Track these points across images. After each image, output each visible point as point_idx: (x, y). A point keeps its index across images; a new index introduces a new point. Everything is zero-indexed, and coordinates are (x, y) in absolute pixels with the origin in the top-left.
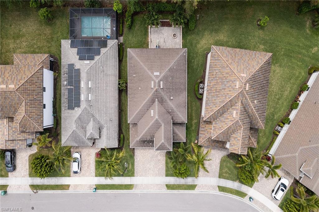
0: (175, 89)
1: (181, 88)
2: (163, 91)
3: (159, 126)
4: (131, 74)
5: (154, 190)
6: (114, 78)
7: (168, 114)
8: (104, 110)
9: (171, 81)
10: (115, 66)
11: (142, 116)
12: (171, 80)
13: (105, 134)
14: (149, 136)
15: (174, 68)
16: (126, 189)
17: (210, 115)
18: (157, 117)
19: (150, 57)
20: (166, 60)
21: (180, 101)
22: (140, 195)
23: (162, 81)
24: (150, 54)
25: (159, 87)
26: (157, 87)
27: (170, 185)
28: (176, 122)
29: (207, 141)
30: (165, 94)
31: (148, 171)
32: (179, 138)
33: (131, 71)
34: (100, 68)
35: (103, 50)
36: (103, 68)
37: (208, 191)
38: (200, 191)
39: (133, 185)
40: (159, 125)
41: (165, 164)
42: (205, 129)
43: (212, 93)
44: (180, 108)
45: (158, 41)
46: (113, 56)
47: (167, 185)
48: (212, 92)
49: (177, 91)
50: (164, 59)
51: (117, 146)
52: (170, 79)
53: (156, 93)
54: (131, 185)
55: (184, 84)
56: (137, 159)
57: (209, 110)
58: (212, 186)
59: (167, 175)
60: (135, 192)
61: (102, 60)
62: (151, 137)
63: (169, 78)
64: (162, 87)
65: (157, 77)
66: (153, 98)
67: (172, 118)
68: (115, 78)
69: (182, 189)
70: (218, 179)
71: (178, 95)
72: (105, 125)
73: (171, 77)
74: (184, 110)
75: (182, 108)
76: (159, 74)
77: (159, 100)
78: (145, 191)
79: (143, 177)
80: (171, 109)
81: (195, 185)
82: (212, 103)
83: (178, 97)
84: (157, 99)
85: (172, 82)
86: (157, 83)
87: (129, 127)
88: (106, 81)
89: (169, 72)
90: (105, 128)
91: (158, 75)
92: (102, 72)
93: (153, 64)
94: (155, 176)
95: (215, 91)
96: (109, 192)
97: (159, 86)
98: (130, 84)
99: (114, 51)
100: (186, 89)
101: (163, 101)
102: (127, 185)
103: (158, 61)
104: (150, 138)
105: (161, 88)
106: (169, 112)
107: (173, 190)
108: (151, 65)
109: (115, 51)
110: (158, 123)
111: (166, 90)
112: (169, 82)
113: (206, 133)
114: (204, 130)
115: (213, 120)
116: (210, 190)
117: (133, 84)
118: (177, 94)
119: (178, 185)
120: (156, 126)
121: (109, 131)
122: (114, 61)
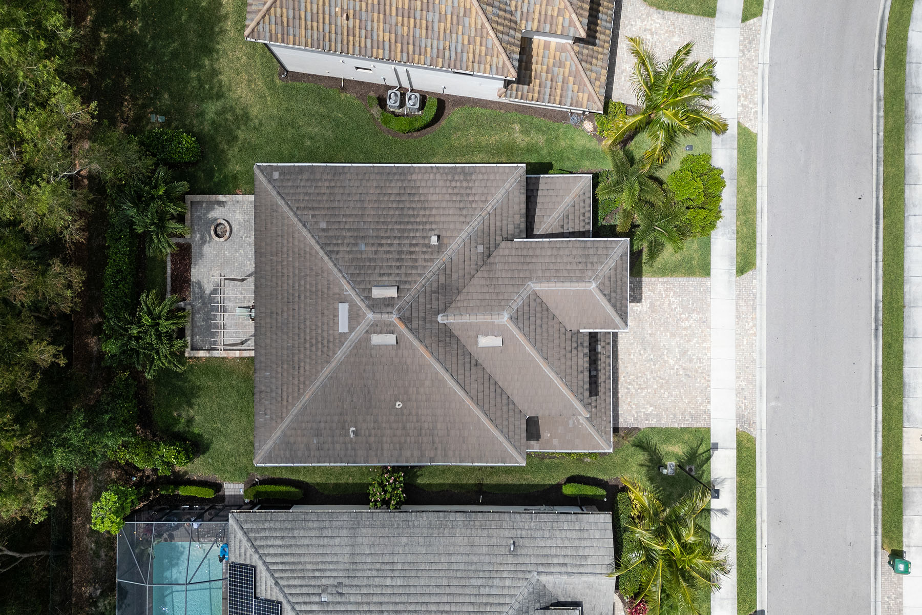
0: (400, 223)
1: (399, 194)
2: (407, 286)
3: (539, 309)
4: (346, 449)
5: (755, 334)
6: (364, 531)
7: (492, 259)
8: (479, 582)
9: (373, 244)
10: (322, 525)
11: (499, 391)
12: (366, 244)
13: (565, 577)
14: (574, 359)
15: (323, 230)
16: (754, 467)
17: (497, 43)
18: (504, 319)
19: (285, 352)
20: (297, 272)
21: (447, 197)
22: (773, 404)
23: (370, 290)
24: (274, 351)
25: (393, 306)
26: (394, 318)
27: (737, 254)
28: (523, 220)
29: (588, 66)
30: (420, 275)
31: (691, 361)
32: (577, 207)
33: (334, 449)
34: (327, 603)
35: (263, 588)
36: (326, 586)
37: (760, 66)
38: (759, 109)
39: (738, 435)
40: (533, 304)
41: (665, 279)
42: (544, 75)
43: (418, 35)
44: (471, 198)
45: (238, 310)
46: (285, 534)
47: (741, 271)
48: (414, 36)
49: (410, 212)
50: (291, 282)
51: (606, 519)
52: (363, 247)
53: (415, 324)
54: (740, 447)
55: (385, 177)
56: (647, 416)
57: (477, 51)
58: (742, 51)
59: (705, 270)
60: (764, 426)
61: (298, 591)
62: (576, 348)
63: (361, 252)
64: (392, 292)
65: (355, 317)
66: (435, 339)
67: (507, 239)
68: (365, 526)
69: (753, 193)
70: (718, 21)
71: (425, 209)
72: (534, 581)
73: (356, 244)
74: (480, 177)
75: (471, 188)
76: (346, 305)
77: (442, 307)
78: (762, 377)
79: (712, 384)
80: (474, 244)
81: (739, 134)
82: (454, 36)
83: (431, 208)
84: (440, 319)
85: (377, 237)
86: (378, 316)
87: (537, 455)
88: (374, 573)
89: (338, 252)
90: (544, 579)
91: (350, 311)
92: (341, 594)
93: (308, 338)
94: (710, 328)
95: (409, 17)
96: (765, 551)
97: (388, 305)
98: (385, 452)
99: (270, 529)
100: (403, 172)
101: (444, 286)
102: (738, 464)
103: (299, 308)
104: (581, 355)
105: (395, 295)
106: (487, 253)
107: (758, 241)
108: (314, 349)
109: (266, 526)
110: (526, 308)
111: (403, 270)
112: (376, 252)
113: (561, 70)
114: (549, 83)
115: (515, 29)
116: (757, 56)
117: (385, 439)
118: (422, 213)
119: (738, 216)
120: (538, 322)
121: (552, 556)
122: (302, 533)
